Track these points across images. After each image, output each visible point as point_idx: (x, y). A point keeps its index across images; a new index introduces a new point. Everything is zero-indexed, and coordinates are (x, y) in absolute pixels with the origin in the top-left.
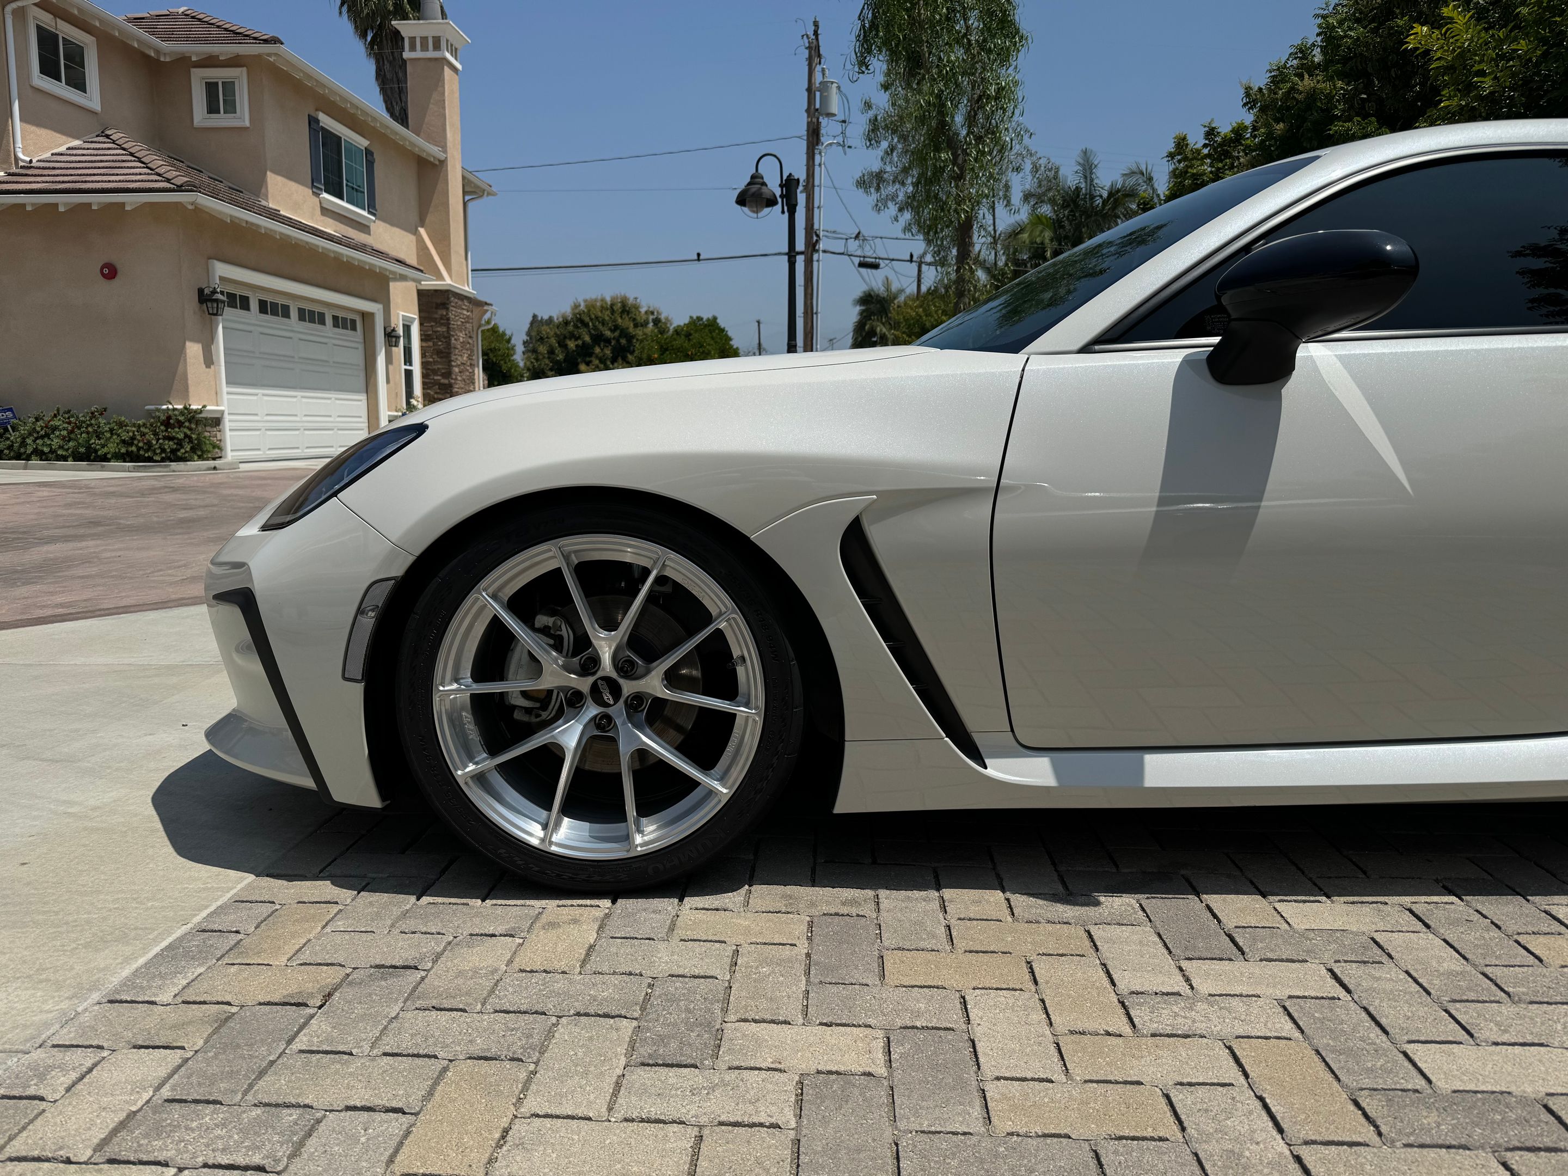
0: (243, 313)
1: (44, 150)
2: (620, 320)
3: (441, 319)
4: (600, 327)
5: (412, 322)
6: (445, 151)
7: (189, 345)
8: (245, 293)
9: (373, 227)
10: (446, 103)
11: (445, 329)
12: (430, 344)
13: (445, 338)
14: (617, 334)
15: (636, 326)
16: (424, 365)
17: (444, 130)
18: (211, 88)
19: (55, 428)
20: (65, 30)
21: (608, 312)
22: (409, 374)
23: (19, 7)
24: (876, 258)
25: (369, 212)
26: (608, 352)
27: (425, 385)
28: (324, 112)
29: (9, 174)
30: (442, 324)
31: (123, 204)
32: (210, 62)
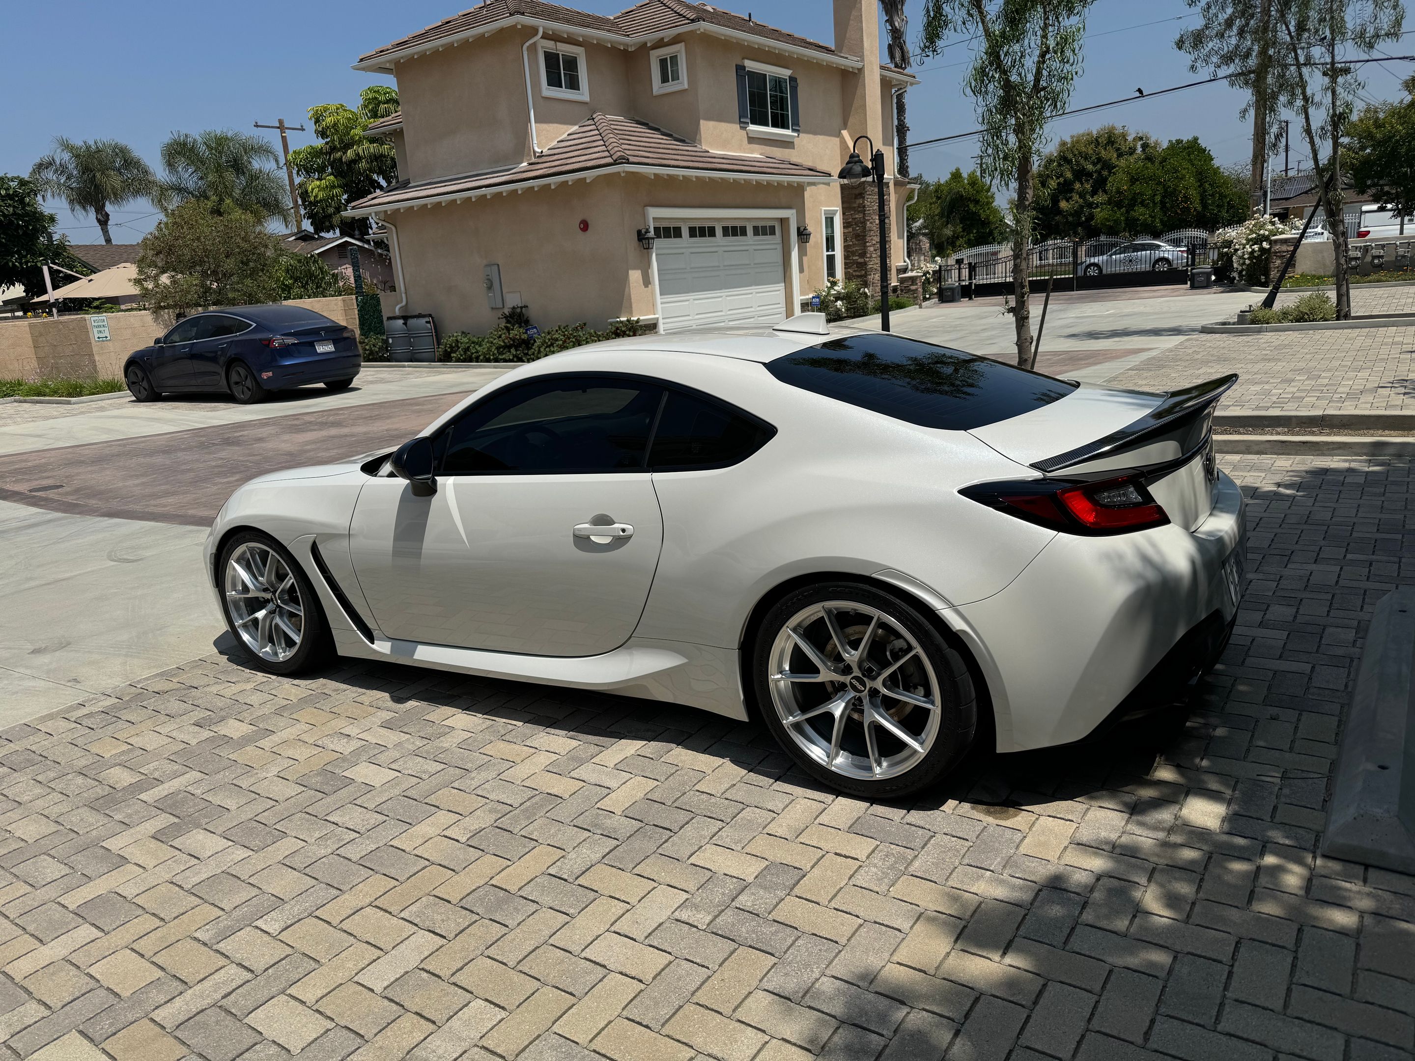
0: (678, 240)
1: (552, 140)
2: (1103, 152)
3: (859, 207)
4: (1082, 161)
5: (835, 214)
6: (863, 60)
7: (631, 272)
8: (677, 225)
9: (796, 141)
10: (863, 16)
11: (861, 215)
12: (850, 229)
13: (862, 223)
14: (1099, 166)
15: (1120, 155)
16: (846, 248)
17: (862, 41)
18: (663, 62)
19: (557, 340)
20: (564, 49)
21: (1093, 146)
22: (831, 260)
23: (531, 45)
24: (1345, 62)
25: (793, 130)
26: (1088, 186)
27: (847, 265)
28: (748, 59)
29: (530, 164)
30: (859, 212)
31: (585, 179)
32: (660, 44)
